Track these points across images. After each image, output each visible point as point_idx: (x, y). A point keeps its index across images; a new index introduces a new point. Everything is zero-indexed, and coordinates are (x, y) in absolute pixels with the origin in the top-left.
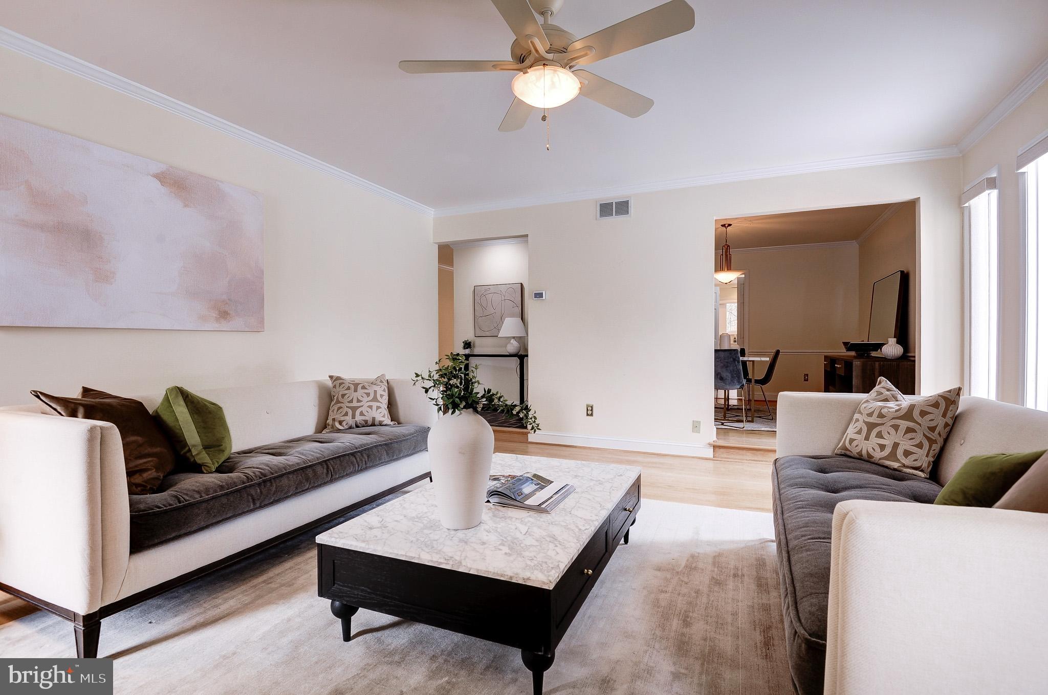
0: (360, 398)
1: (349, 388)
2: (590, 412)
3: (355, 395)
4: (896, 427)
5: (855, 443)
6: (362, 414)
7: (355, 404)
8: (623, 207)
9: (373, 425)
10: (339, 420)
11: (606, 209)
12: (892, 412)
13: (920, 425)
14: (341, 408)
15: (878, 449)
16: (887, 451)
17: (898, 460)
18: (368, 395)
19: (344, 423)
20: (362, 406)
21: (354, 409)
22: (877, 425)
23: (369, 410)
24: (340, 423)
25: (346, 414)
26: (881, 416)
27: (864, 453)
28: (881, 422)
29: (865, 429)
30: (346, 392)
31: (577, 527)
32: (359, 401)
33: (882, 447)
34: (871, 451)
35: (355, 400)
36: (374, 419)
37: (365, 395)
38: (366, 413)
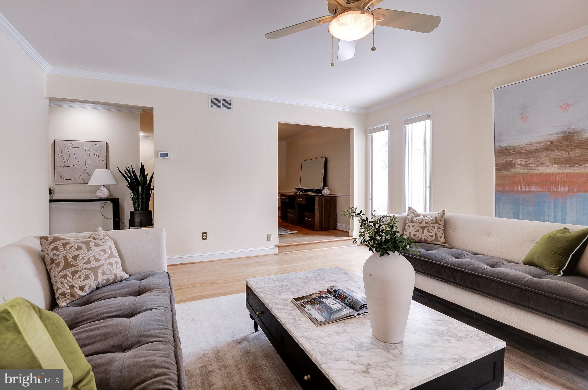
0: (98, 257)
1: (79, 248)
2: (204, 237)
3: (90, 255)
4: (434, 227)
5: (417, 236)
6: (104, 273)
7: (93, 264)
8: (227, 104)
9: (115, 282)
10: (80, 285)
11: (216, 102)
12: (430, 221)
13: (441, 225)
14: (77, 271)
15: (430, 237)
16: (434, 237)
17: (439, 241)
18: (104, 251)
19: (86, 288)
20: (103, 265)
21: (95, 270)
22: (426, 227)
23: (110, 267)
24: (82, 288)
25: (87, 277)
26: (426, 223)
27: (423, 239)
28: (427, 226)
29: (421, 230)
30: (77, 253)
32: (97, 260)
33: (431, 236)
34: (426, 238)
35: (92, 260)
36: (116, 275)
37: (101, 253)
38: (107, 272)
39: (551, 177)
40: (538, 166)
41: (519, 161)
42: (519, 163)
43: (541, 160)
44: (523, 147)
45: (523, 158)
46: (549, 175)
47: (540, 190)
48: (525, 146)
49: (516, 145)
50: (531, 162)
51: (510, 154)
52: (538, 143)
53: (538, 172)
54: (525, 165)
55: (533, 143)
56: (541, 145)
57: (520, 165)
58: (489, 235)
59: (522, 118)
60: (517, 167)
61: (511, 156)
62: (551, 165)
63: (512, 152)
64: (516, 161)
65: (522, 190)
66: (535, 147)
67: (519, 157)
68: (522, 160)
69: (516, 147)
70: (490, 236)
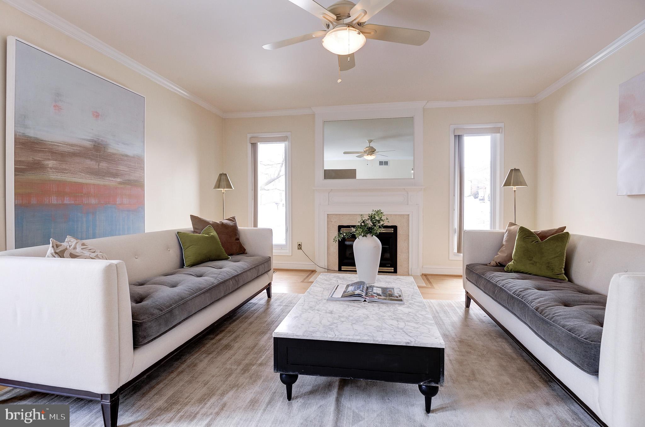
31: (319, 284)
39: (84, 187)
40: (72, 173)
41: (51, 163)
42: (50, 166)
43: (75, 167)
44: (56, 145)
45: (55, 160)
46: (81, 185)
47: (73, 202)
48: (58, 144)
49: (47, 140)
50: (64, 167)
51: (39, 151)
52: (72, 145)
53: (71, 181)
54: (57, 170)
55: (66, 144)
56: (75, 148)
57: (51, 168)
58: (136, 255)
59: (55, 106)
60: (48, 171)
61: (40, 154)
62: (83, 175)
63: (42, 148)
64: (46, 162)
65: (54, 202)
66: (69, 150)
67: (50, 158)
68: (54, 162)
69: (47, 142)
70: (136, 257)
